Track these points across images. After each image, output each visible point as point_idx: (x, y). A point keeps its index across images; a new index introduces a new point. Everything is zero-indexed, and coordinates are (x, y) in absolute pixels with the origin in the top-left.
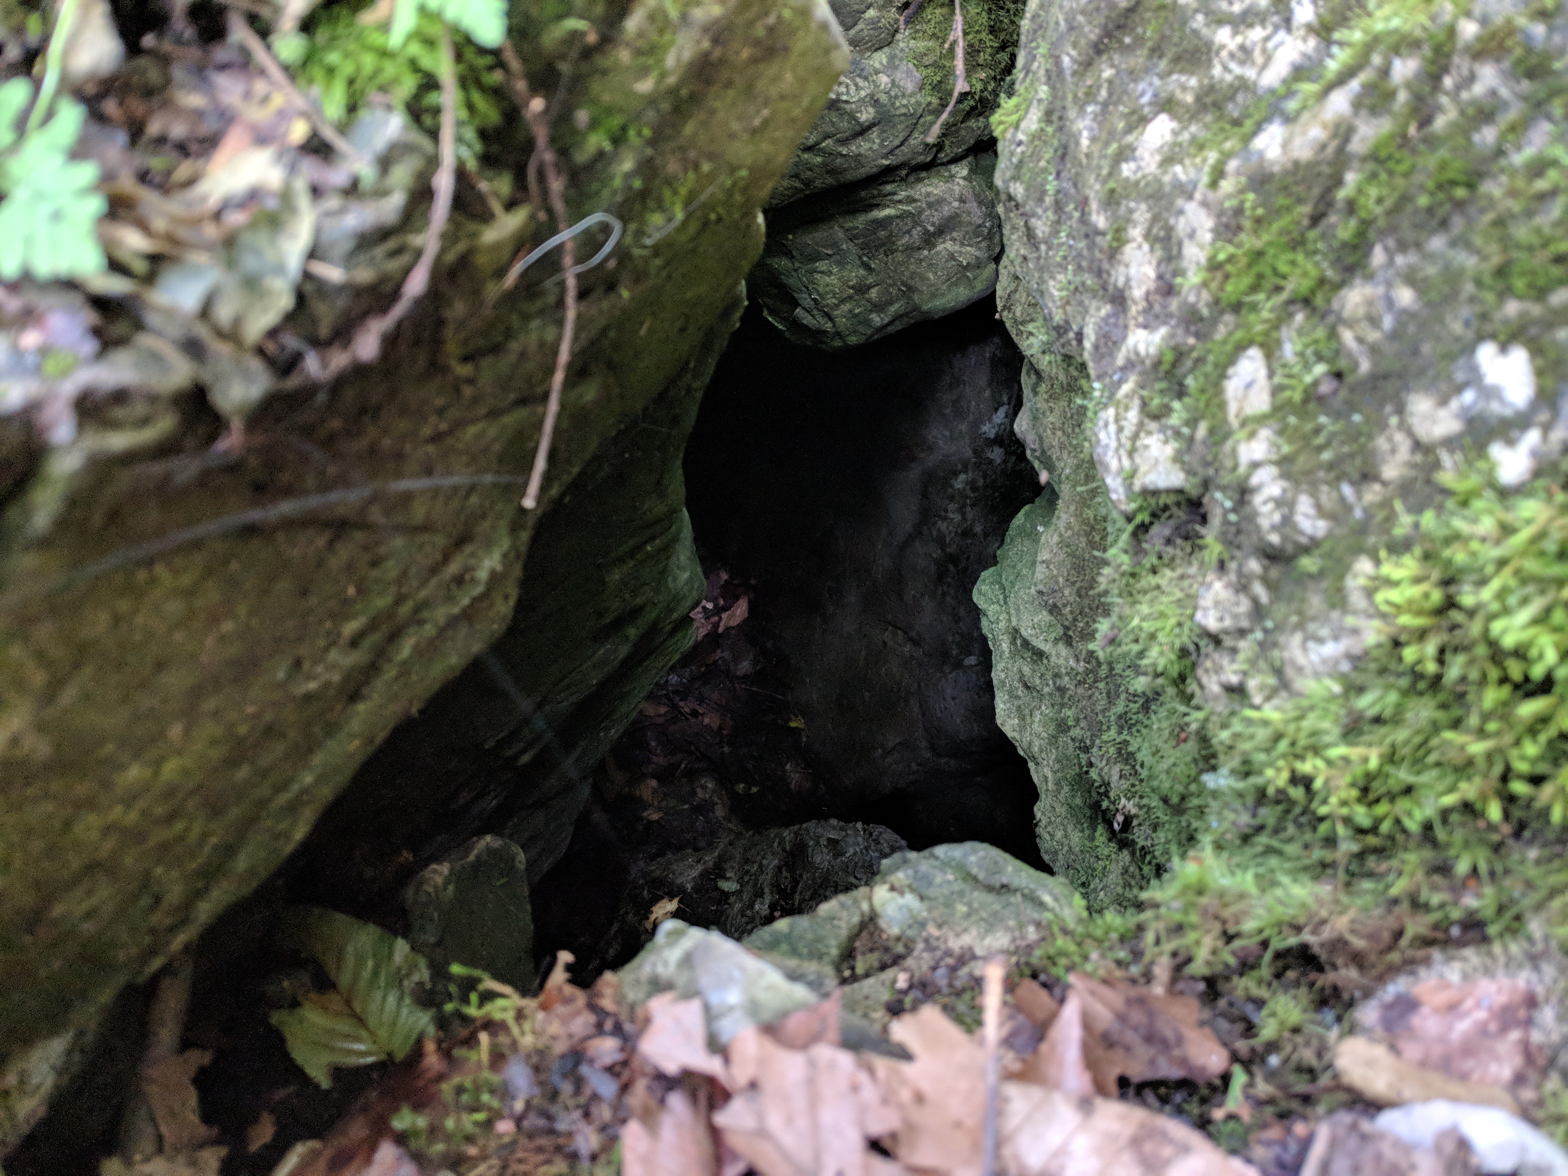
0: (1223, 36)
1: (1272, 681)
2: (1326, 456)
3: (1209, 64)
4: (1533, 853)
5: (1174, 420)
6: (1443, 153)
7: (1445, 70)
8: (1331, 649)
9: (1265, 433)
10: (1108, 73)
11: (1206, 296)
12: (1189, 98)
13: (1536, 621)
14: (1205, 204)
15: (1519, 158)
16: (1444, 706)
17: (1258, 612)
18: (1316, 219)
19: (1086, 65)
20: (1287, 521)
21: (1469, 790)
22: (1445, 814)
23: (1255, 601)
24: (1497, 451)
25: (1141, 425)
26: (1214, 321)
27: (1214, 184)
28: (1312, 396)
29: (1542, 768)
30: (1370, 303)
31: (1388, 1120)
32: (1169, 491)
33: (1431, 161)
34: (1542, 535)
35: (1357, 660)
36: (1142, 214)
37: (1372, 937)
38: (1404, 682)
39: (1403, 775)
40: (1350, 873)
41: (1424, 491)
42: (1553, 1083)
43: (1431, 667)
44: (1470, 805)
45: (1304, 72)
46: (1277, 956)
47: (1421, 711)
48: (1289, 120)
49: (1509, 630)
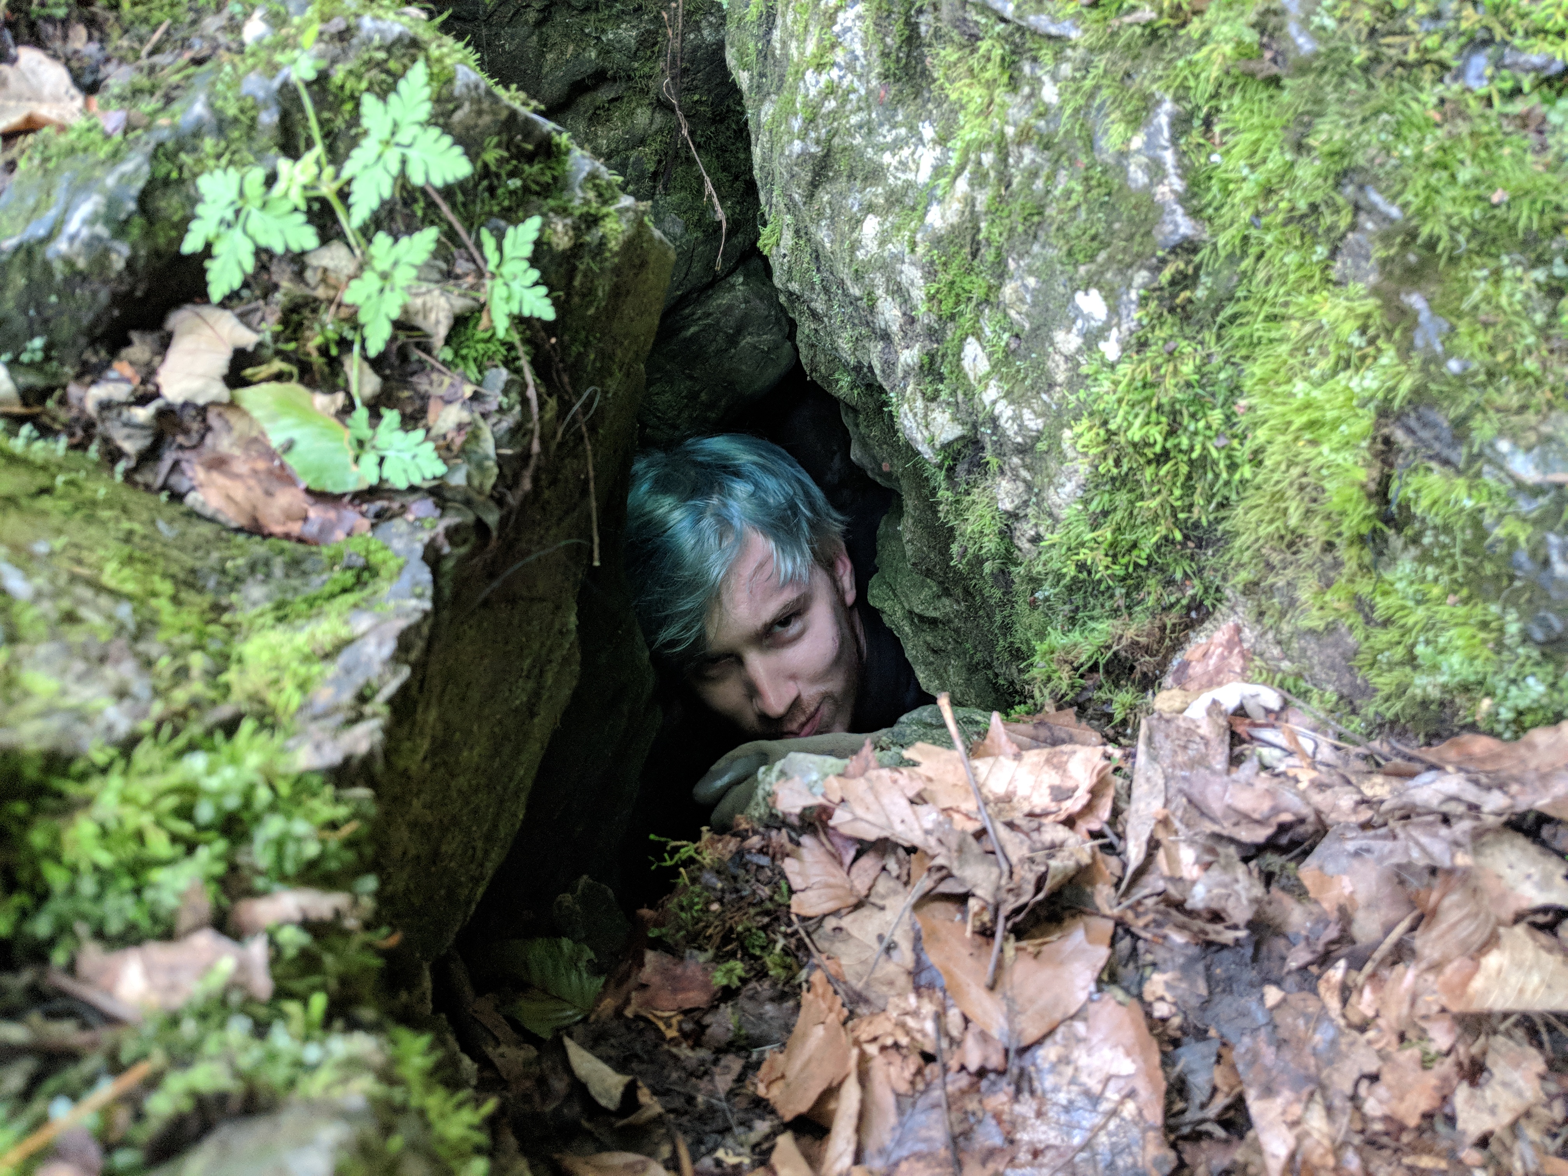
0: (887, 158)
1: (1049, 522)
2: (1028, 382)
3: (885, 177)
4: (1210, 552)
5: (943, 396)
6: (1021, 201)
7: (1007, 155)
8: (1070, 487)
10: (826, 198)
11: (933, 317)
12: (881, 201)
13: (1147, 423)
14: (912, 264)
15: (1057, 192)
16: (1131, 491)
17: (1029, 486)
18: (974, 255)
19: (810, 196)
20: (1021, 426)
21: (1162, 530)
22: (1158, 547)
23: (1025, 481)
24: (1102, 345)
25: (926, 408)
26: (944, 330)
27: (913, 251)
28: (1009, 353)
29: (1187, 501)
30: (1016, 291)
32: (957, 440)
33: (1016, 206)
34: (1133, 379)
35: (1083, 487)
36: (879, 279)
37: (1149, 635)
38: (1108, 486)
39: (1130, 537)
40: (1128, 607)
41: (1077, 381)
42: (1258, 662)
43: (1115, 471)
44: (1166, 538)
45: (939, 171)
46: (1108, 672)
47: (1122, 498)
48: (940, 202)
49: (1136, 434)
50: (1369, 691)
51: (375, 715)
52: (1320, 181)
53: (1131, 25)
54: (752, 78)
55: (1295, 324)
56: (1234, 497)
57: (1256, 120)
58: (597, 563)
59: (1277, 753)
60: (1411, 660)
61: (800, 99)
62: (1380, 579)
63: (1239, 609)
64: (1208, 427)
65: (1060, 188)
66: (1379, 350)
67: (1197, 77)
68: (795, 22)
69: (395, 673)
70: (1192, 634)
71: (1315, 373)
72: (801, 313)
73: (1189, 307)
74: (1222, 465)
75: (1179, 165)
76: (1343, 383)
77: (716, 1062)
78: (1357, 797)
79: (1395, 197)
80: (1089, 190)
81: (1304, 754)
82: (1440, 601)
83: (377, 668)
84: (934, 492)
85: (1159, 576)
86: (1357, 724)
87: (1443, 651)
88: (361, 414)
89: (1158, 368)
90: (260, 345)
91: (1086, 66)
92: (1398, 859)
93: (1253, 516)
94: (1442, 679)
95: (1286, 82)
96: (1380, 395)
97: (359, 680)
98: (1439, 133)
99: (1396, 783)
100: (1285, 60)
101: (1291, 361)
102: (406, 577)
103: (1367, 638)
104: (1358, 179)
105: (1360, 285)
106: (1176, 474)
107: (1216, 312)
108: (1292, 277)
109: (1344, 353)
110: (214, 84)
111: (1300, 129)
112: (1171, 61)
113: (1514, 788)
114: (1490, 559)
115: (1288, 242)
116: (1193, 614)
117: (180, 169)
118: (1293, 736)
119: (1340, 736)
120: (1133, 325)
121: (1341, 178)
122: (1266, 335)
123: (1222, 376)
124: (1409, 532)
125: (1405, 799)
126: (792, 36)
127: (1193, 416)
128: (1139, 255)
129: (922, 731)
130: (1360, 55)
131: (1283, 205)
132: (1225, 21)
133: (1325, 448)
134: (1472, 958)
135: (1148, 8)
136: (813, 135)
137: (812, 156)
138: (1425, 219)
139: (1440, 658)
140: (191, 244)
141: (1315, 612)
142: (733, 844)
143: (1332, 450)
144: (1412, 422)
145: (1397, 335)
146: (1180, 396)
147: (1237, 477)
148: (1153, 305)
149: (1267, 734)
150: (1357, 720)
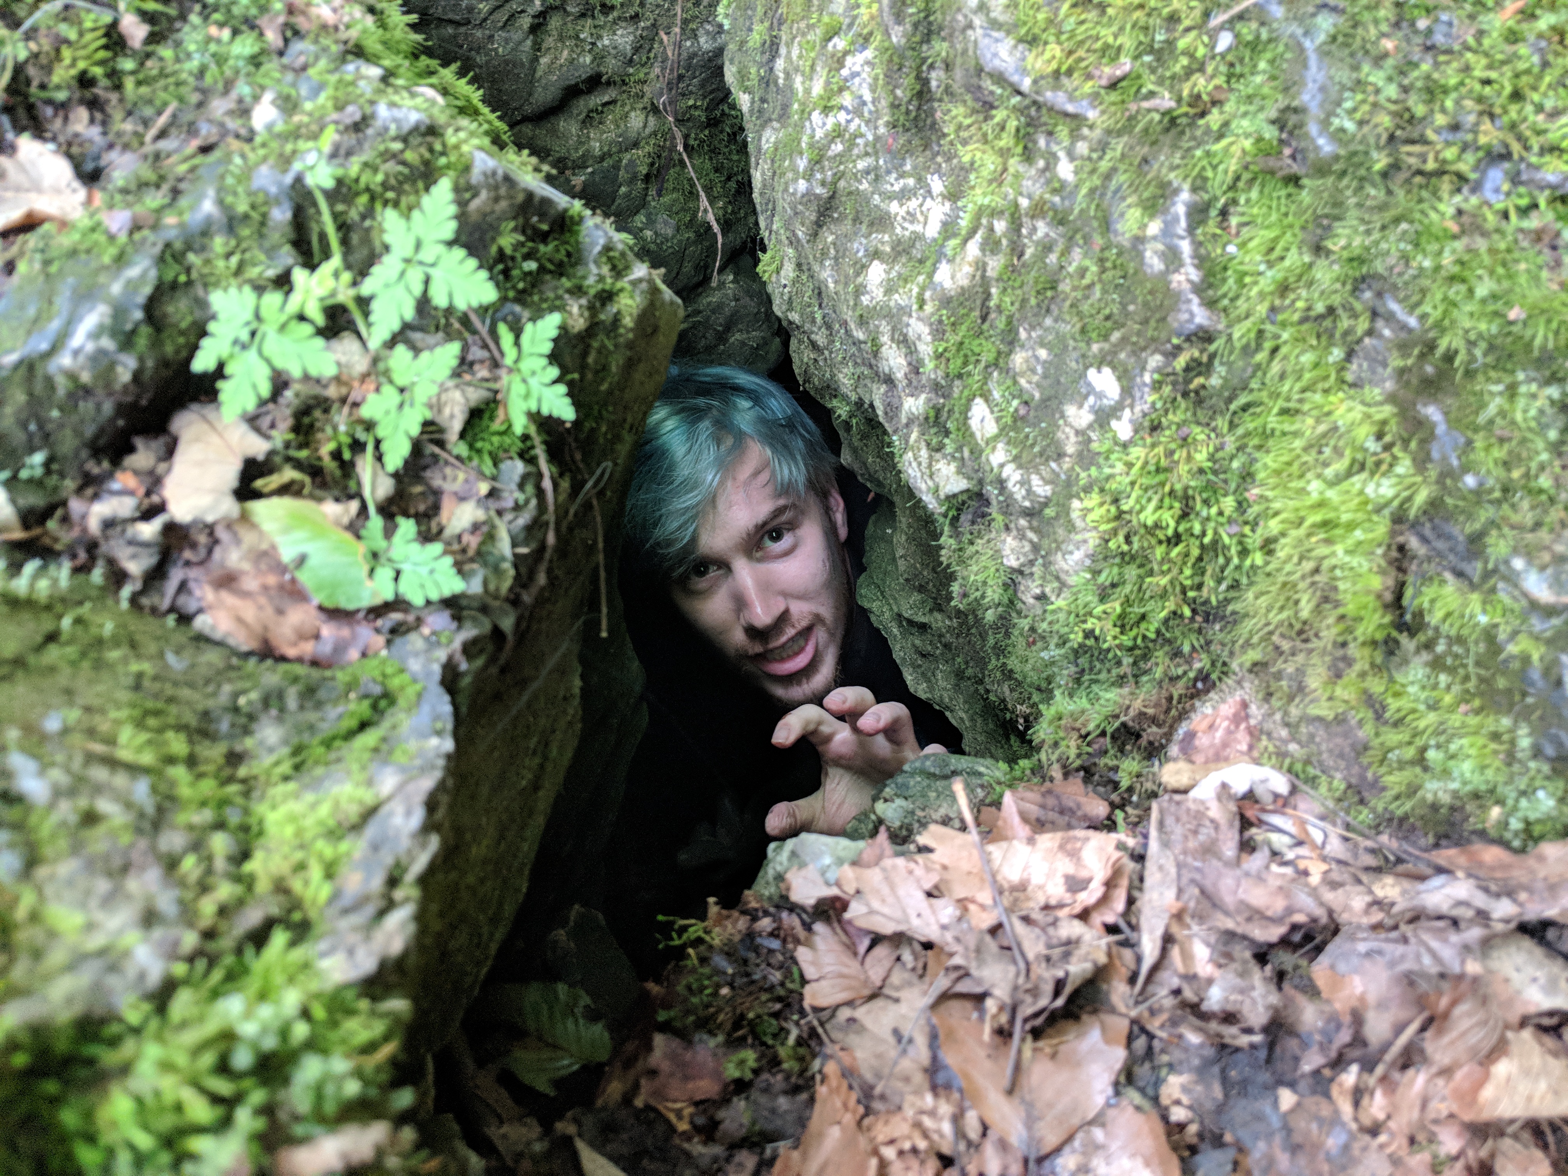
0: (894, 207)
1: (1056, 584)
2: (1036, 449)
3: (893, 228)
4: (1217, 627)
5: (949, 449)
6: (1033, 274)
7: (1020, 226)
8: (1078, 555)
9: (1000, 446)
10: (830, 239)
11: (940, 373)
12: (888, 249)
13: (1159, 507)
14: (919, 319)
15: (1071, 269)
16: (1141, 566)
17: (1036, 548)
18: (984, 318)
19: (814, 235)
20: (1029, 492)
21: (1170, 605)
22: (1166, 621)
23: (1031, 542)
24: (1114, 424)
25: (931, 458)
26: (951, 387)
27: (921, 308)
28: (1017, 419)
29: (1197, 580)
30: (1027, 361)
31: (1192, 794)
32: (961, 493)
33: (1029, 278)
34: (1146, 463)
35: (1092, 556)
36: (885, 327)
37: (1156, 705)
38: (1117, 560)
39: (1138, 610)
40: (1135, 676)
41: (1086, 458)
42: (1264, 742)
43: (1125, 548)
44: (1175, 613)
45: (948, 228)
46: (1113, 737)
47: (1132, 572)
48: (951, 261)
49: (1149, 517)
50: (1377, 787)
51: (407, 900)
52: (1338, 286)
53: (1149, 111)
54: (753, 102)
55: (1310, 421)
56: (1244, 581)
57: (1274, 217)
58: (604, 634)
59: (1286, 840)
60: (1420, 760)
61: (805, 139)
62: (1392, 680)
63: (1246, 685)
64: (1221, 513)
65: (1075, 264)
66: (1395, 458)
67: (1215, 168)
68: (800, 57)
69: (424, 846)
70: (1197, 704)
71: (1329, 472)
72: (800, 342)
73: (1203, 393)
74: (1233, 551)
75: (1196, 255)
76: (1358, 486)
77: (728, 1159)
78: (1368, 899)
79: (1413, 308)
80: (1103, 271)
81: (1314, 846)
82: (1452, 709)
83: (405, 842)
84: (937, 536)
85: (1167, 648)
86: (1365, 816)
87: (1452, 757)
88: (376, 522)
89: (1172, 453)
90: (271, 453)
91: (1102, 147)
92: (1408, 965)
93: (1263, 602)
94: (1454, 785)
95: (1305, 181)
96: (1396, 503)
97: (388, 860)
98: (1459, 245)
99: (1406, 884)
100: (1304, 159)
101: (1305, 458)
102: (426, 709)
103: (1377, 734)
104: (1377, 285)
105: (1377, 391)
106: (1187, 555)
107: (1230, 400)
108: (1307, 376)
109: (1359, 456)
110: (222, 177)
111: (1319, 231)
112: (1189, 149)
113: (1523, 896)
114: (1503, 674)
115: (1304, 340)
116: (1200, 685)
117: (188, 270)
118: (1302, 823)
119: (1348, 827)
120: (1146, 407)
121: (1359, 284)
122: (1278, 427)
123: (1235, 464)
124: (1422, 637)
125: (1416, 902)
126: (797, 70)
127: (1206, 502)
128: (1153, 340)
129: (926, 782)
130: (1381, 161)
131: (1300, 304)
132: (1245, 114)
133: (1339, 549)
134: (1481, 1064)
135: (1167, 95)
136: (818, 176)
137: (818, 197)
138: (1443, 331)
139: (1451, 763)
140: (202, 363)
141: (1324, 704)
142: (742, 923)
143: (1348, 552)
144: (1427, 530)
145: (1413, 445)
146: (1193, 483)
147: (1248, 562)
148: (1167, 390)
149: (1276, 820)
150: (1366, 811)
